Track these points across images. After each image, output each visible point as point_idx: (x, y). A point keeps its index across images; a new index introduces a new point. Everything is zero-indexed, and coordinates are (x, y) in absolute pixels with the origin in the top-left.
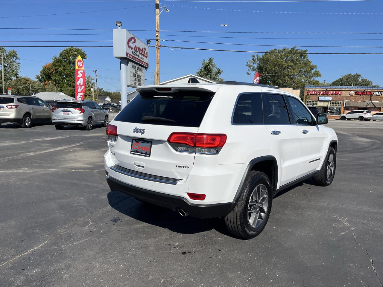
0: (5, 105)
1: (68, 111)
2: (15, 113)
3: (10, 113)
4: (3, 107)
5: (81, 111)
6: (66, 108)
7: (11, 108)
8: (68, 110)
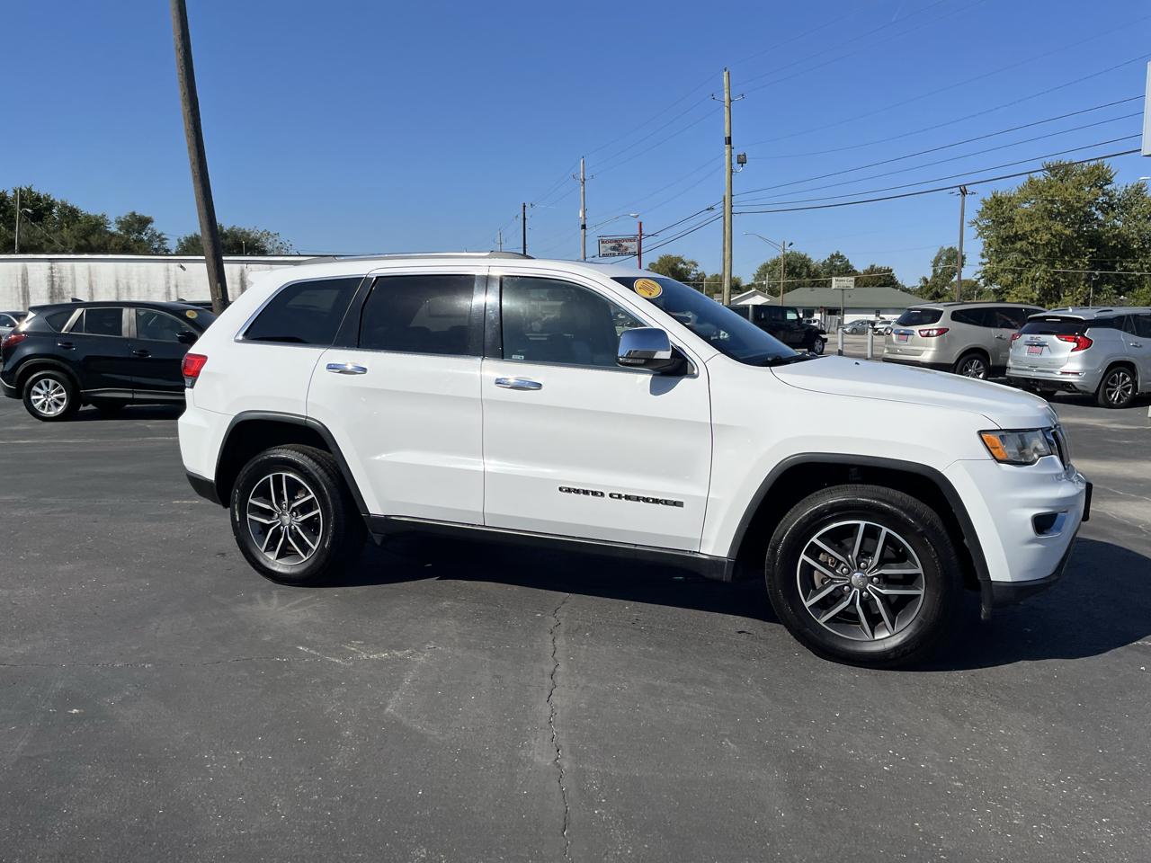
0: (916, 329)
1: (1042, 345)
2: (934, 349)
3: (923, 348)
4: (911, 333)
5: (1075, 345)
6: (1035, 336)
7: (928, 335)
8: (1041, 340)
